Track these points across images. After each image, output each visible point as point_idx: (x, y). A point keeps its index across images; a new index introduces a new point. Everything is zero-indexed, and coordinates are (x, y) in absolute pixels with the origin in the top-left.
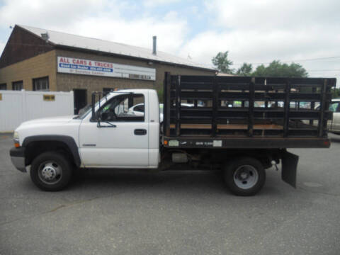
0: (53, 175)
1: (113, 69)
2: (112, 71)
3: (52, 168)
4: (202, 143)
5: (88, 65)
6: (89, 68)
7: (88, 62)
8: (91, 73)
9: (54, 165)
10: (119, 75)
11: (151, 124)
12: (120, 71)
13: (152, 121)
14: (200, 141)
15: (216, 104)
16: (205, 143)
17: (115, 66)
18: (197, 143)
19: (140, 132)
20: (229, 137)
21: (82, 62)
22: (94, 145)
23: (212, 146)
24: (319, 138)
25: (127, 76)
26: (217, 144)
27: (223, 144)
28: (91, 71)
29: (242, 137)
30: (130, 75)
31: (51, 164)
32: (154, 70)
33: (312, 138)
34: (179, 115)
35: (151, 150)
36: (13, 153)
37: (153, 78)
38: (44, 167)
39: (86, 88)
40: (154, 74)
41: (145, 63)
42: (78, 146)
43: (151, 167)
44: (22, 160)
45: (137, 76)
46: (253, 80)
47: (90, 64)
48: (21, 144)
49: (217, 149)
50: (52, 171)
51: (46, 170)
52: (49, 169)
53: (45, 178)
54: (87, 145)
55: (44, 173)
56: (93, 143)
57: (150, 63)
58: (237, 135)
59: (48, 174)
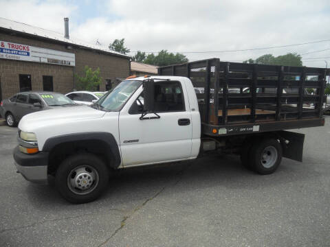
0: (90, 182)
1: (30, 51)
2: (28, 54)
3: (88, 174)
4: (244, 129)
6: (2, 50)
8: (4, 56)
9: (88, 170)
10: (37, 60)
11: (193, 113)
12: (37, 55)
13: (193, 110)
14: (243, 127)
16: (247, 129)
18: (241, 130)
19: (184, 122)
20: (263, 121)
22: (137, 141)
23: (252, 131)
25: (46, 61)
26: (256, 129)
27: (260, 128)
28: (4, 54)
29: (271, 121)
30: (48, 59)
31: (84, 169)
32: (73, 55)
33: (314, 118)
34: (227, 102)
35: (194, 141)
37: (73, 64)
41: (64, 47)
42: (118, 143)
43: (191, 158)
45: (56, 61)
46: (283, 68)
47: (3, 45)
48: (41, 149)
49: (256, 134)
50: (89, 178)
51: (81, 177)
52: (85, 176)
53: (80, 187)
54: (129, 142)
55: (79, 181)
56: (136, 139)
57: (69, 48)
58: (268, 119)
59: (84, 182)
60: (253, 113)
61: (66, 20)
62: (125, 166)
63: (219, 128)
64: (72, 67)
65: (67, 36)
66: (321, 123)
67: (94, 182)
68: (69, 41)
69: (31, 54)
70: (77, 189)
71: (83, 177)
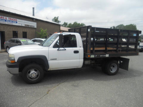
0: (36, 75)
1: (17, 21)
2: (17, 22)
3: (35, 72)
4: (102, 56)
5: (5, 19)
6: (6, 21)
7: (5, 17)
8: (7, 23)
9: (36, 70)
10: (20, 25)
11: (80, 48)
12: (20, 23)
13: (80, 47)
14: (101, 55)
16: (103, 56)
17: (18, 20)
18: (101, 56)
19: (76, 52)
20: (111, 53)
21: (2, 17)
22: (56, 59)
23: (105, 56)
24: (135, 52)
25: (24, 25)
26: (107, 56)
27: (109, 56)
28: (7, 22)
29: (114, 53)
30: (25, 25)
31: (34, 70)
32: (36, 23)
34: (95, 44)
35: (80, 60)
37: (35, 27)
39: (4, 31)
40: (36, 25)
41: (32, 20)
42: (48, 60)
43: (79, 67)
45: (28, 26)
46: (119, 30)
47: (6, 18)
48: (16, 61)
49: (107, 58)
50: (36, 74)
51: (32, 73)
52: (34, 73)
53: (32, 77)
54: (53, 59)
55: (31, 75)
57: (34, 20)
59: (34, 75)
60: (106, 49)
61: (33, 8)
62: (51, 70)
63: (91, 55)
64: (35, 28)
65: (34, 15)
66: (137, 54)
67: (38, 76)
68: (34, 17)
69: (18, 22)
70: (31, 78)
71: (33, 73)
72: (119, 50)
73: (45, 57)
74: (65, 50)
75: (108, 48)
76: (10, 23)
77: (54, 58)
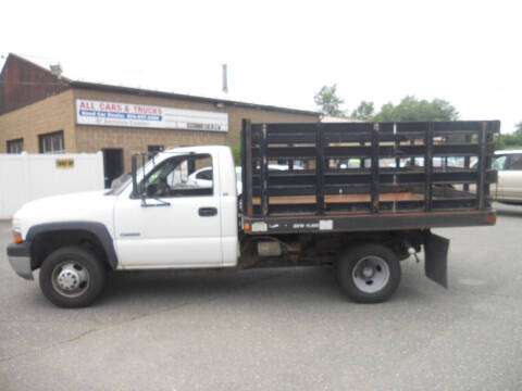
0: (75, 282)
1: (162, 115)
2: (160, 118)
3: (73, 272)
4: (302, 226)
5: (123, 111)
6: (126, 116)
7: (123, 106)
8: (129, 123)
9: (77, 267)
10: (173, 126)
11: (225, 199)
12: (174, 118)
13: (226, 194)
14: (299, 222)
15: (322, 165)
16: (308, 225)
17: (165, 111)
18: (296, 226)
19: (207, 212)
20: (343, 214)
21: (114, 108)
22: (138, 235)
23: (317, 229)
24: (478, 211)
25: (184, 126)
26: (326, 225)
27: (334, 225)
28: (128, 121)
29: (363, 214)
30: (188, 125)
31: (71, 266)
32: (225, 116)
33: (468, 211)
34: (265, 183)
35: (226, 239)
36: (12, 252)
37: (225, 128)
38: (60, 270)
39: (121, 146)
40: (226, 122)
41: (211, 106)
42: (113, 236)
44: (25, 261)
45: (200, 126)
46: (376, 127)
47: (127, 109)
48: (24, 238)
49: (326, 235)
51: (64, 275)
53: (64, 287)
54: (126, 235)
56: (136, 232)
57: (219, 105)
58: (354, 211)
59: (67, 282)
60: (320, 200)
61: (225, 67)
62: (127, 268)
63: (253, 222)
65: (225, 88)
67: (83, 285)
69: (164, 118)
71: (69, 275)
72: (382, 204)
73: (102, 228)
74: (169, 204)
75: (326, 197)
76: (137, 121)
77: (131, 232)
